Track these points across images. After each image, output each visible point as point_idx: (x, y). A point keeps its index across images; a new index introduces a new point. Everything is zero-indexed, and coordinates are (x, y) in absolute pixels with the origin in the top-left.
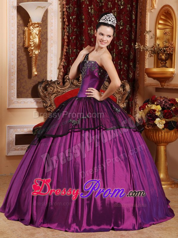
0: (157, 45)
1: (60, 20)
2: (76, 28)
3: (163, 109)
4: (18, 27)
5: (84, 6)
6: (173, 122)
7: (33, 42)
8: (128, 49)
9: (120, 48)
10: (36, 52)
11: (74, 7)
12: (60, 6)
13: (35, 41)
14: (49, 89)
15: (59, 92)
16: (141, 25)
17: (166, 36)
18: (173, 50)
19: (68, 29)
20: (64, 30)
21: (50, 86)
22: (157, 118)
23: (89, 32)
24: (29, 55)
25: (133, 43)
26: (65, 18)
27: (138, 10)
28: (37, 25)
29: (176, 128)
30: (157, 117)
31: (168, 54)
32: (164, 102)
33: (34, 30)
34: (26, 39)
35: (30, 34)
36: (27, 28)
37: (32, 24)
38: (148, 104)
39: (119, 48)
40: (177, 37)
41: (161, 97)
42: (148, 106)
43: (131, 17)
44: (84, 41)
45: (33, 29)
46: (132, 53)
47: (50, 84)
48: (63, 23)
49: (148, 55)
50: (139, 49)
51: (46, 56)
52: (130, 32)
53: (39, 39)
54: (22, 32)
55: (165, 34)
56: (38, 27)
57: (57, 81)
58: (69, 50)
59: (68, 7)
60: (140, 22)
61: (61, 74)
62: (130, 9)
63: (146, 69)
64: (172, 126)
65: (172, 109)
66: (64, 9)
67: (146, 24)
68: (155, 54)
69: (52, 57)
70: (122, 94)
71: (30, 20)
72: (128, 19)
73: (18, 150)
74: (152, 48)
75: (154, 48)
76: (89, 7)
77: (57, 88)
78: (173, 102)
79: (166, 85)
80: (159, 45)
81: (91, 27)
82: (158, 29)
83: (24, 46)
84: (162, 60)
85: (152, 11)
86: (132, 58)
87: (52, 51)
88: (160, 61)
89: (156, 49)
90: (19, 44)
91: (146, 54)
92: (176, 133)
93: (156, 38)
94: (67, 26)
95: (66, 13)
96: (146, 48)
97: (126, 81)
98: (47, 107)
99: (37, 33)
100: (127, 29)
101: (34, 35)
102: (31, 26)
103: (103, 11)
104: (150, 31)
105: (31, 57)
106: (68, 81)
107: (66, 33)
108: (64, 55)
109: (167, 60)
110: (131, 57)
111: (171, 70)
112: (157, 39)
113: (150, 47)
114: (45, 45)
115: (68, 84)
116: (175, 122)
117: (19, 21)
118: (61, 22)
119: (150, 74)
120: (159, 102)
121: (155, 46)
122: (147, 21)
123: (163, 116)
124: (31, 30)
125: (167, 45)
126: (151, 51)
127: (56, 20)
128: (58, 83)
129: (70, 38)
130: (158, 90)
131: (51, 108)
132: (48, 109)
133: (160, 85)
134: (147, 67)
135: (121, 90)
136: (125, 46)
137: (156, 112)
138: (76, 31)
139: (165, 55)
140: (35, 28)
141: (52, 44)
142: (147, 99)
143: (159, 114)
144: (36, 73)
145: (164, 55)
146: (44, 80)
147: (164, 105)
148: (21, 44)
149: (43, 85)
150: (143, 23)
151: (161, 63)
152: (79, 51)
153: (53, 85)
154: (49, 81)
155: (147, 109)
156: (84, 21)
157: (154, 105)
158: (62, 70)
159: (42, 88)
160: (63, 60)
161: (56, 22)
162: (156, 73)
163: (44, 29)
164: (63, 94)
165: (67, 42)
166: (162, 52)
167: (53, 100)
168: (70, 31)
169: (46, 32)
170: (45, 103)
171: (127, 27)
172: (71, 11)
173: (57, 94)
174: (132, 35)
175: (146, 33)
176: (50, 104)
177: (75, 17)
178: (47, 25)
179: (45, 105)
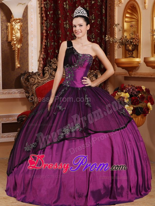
0: (125, 37)
1: (39, 15)
2: (53, 22)
3: (131, 96)
4: (2, 22)
5: (60, 2)
6: (140, 108)
7: (15, 36)
8: (99, 41)
10: (18, 46)
11: (51, 3)
12: (38, 2)
13: (17, 36)
14: (30, 80)
15: (40, 83)
16: (110, 18)
17: (132, 28)
18: (138, 41)
19: (46, 23)
20: (43, 24)
21: (31, 77)
23: (65, 26)
24: (12, 49)
25: (103, 35)
26: (43, 14)
27: (107, 4)
28: (19, 21)
29: (143, 114)
31: (135, 45)
32: (131, 89)
33: (16, 26)
34: (9, 34)
35: (12, 29)
36: (10, 24)
37: (14, 20)
38: (118, 92)
40: (141, 29)
41: (129, 85)
42: (118, 94)
44: (61, 35)
45: (15, 24)
46: (103, 44)
47: (31, 76)
48: (42, 18)
49: (117, 47)
50: (109, 41)
51: (27, 49)
52: (101, 25)
53: (21, 33)
54: (5, 27)
55: (131, 26)
56: (19, 22)
57: (37, 72)
58: (48, 43)
59: (45, 3)
60: (110, 16)
61: (41, 66)
62: (100, 3)
63: (116, 59)
64: (139, 112)
65: (139, 96)
66: (42, 5)
67: (115, 18)
68: (123, 45)
69: (33, 51)
71: (12, 16)
72: (99, 13)
73: (5, 137)
74: (121, 39)
75: (122, 39)
76: (64, 3)
77: (38, 79)
78: (140, 90)
79: (133, 74)
80: (126, 37)
81: (66, 21)
82: (125, 22)
83: (7, 40)
84: (129, 51)
85: (120, 5)
87: (33, 44)
88: (128, 52)
89: (123, 40)
90: (3, 38)
91: (115, 46)
92: (142, 118)
93: (124, 31)
94: (45, 21)
95: (44, 9)
96: (115, 40)
97: (98, 71)
98: (29, 97)
99: (19, 28)
100: (98, 23)
101: (16, 30)
102: (13, 21)
103: (77, 6)
104: (118, 24)
105: (14, 51)
106: (47, 72)
107: (44, 28)
108: (43, 48)
109: (134, 51)
111: (137, 60)
112: (125, 31)
113: (119, 39)
114: (26, 39)
115: (47, 76)
116: (141, 108)
117: (2, 17)
118: (40, 17)
119: (119, 64)
120: (127, 89)
121: (123, 38)
122: (115, 15)
123: (131, 103)
124: (13, 25)
125: (133, 36)
126: (120, 42)
127: (36, 15)
128: (39, 74)
129: (49, 32)
130: (126, 78)
133: (128, 74)
134: (116, 58)
135: (94, 79)
136: (97, 38)
137: (125, 99)
138: (53, 26)
139: (132, 46)
140: (17, 24)
141: (32, 38)
142: (117, 87)
143: (128, 101)
144: (19, 66)
145: (131, 46)
146: (26, 72)
147: (132, 92)
148: (5, 39)
149: (25, 77)
150: (112, 17)
151: (128, 54)
152: (56, 44)
153: (34, 76)
154: (31, 73)
155: (117, 96)
156: (60, 16)
157: (123, 93)
158: (42, 62)
159: (24, 79)
160: (42, 53)
161: (36, 18)
162: (124, 63)
163: (25, 24)
164: (43, 84)
165: (45, 36)
166: (129, 43)
167: (34, 91)
168: (48, 25)
169: (26, 27)
170: (27, 93)
171: (98, 21)
172: (48, 7)
173: (38, 84)
174: (103, 28)
175: (115, 26)
176: (32, 94)
177: (52, 12)
178: (28, 20)
179: (28, 95)
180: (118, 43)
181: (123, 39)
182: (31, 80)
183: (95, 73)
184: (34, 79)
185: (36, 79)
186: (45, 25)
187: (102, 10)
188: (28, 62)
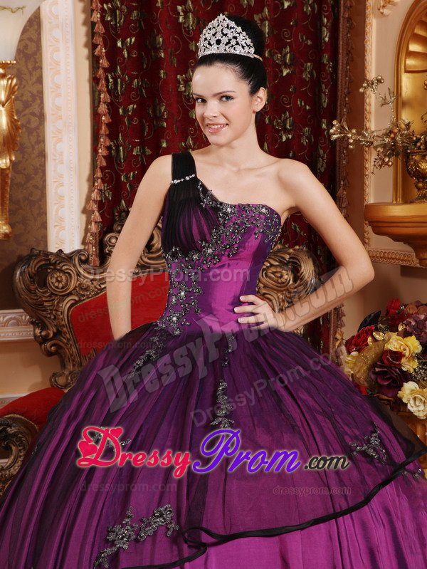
0: (403, 126)
1: (86, 52)
2: (137, 77)
8: (310, 140)
9: (284, 139)
11: (131, 9)
14: (52, 280)
15: (87, 289)
16: (351, 60)
19: (111, 80)
20: (98, 84)
21: (55, 269)
22: (407, 381)
23: (181, 88)
25: (324, 121)
26: (97, 45)
27: (339, 11)
28: (1, 70)
30: (407, 377)
38: (376, 330)
39: (281, 137)
42: (374, 339)
43: (317, 37)
44: (166, 120)
46: (321, 152)
47: (55, 264)
48: (94, 61)
49: (372, 162)
50: (344, 140)
51: (41, 171)
52: (316, 83)
53: (10, 115)
56: (3, 76)
57: (78, 252)
58: (118, 151)
59: (108, 7)
60: (349, 53)
61: (94, 228)
62: (313, 8)
63: (368, 206)
66: (94, 14)
67: (367, 58)
68: (397, 155)
69: (61, 176)
70: (290, 293)
72: (309, 42)
74: (387, 135)
75: (392, 136)
76: (179, 8)
77: (79, 274)
80: (408, 125)
81: (186, 72)
82: (407, 72)
84: (420, 176)
85: (386, 11)
86: (323, 170)
87: (61, 154)
88: (414, 180)
89: (399, 138)
91: (367, 157)
93: (400, 103)
95: (100, 28)
96: (366, 137)
97: (302, 250)
98: (45, 339)
99: (2, 98)
100: (306, 76)
104: (379, 81)
107: (102, 96)
108: (101, 168)
110: (319, 166)
112: (404, 104)
113: (380, 134)
114: (38, 136)
118: (88, 58)
119: (380, 224)
120: (413, 323)
121: (396, 131)
122: (368, 48)
126: (384, 146)
127: (71, 52)
128: (83, 258)
129: (121, 111)
131: (61, 344)
132: (48, 345)
133: (415, 259)
134: (371, 199)
135: (286, 277)
136: (301, 130)
137: (403, 360)
138: (139, 88)
141: (60, 132)
143: (415, 367)
145: (426, 158)
146: (36, 252)
149: (33, 267)
150: (357, 55)
151: (416, 186)
153: (65, 267)
154: (52, 254)
155: (371, 349)
156: (163, 55)
157: (394, 337)
158: (97, 216)
159: (27, 277)
160: (96, 184)
162: (401, 220)
163: (30, 82)
164: (98, 294)
165: (108, 125)
166: (419, 148)
167: (66, 318)
168: (119, 88)
169: (38, 92)
170: (38, 327)
171: (306, 69)
172: (120, 21)
173: (78, 295)
174: (323, 95)
175: (365, 88)
176: (58, 330)
177: (133, 40)
178: (41, 68)
179: (40, 333)
180: (379, 149)
181: (395, 134)
182: (54, 280)
183: (289, 254)
184: (64, 277)
185: (71, 277)
186: (107, 86)
187: (321, 32)
188: (46, 214)
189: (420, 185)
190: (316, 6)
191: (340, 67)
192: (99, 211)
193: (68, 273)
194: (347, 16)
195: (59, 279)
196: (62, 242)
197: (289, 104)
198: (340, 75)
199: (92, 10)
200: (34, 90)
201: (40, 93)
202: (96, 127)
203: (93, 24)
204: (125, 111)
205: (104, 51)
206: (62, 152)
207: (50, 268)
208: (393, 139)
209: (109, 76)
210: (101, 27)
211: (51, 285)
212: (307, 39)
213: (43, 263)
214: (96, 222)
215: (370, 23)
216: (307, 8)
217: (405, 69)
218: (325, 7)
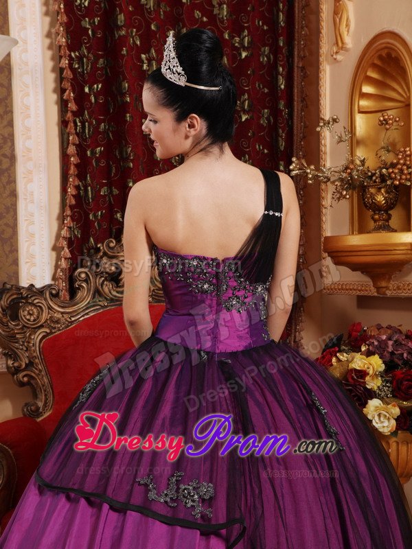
0: (358, 162)
1: (54, 97)
2: (103, 121)
3: (390, 366)
5: (127, 51)
11: (97, 57)
12: (49, 53)
14: (23, 314)
15: (58, 322)
16: (305, 107)
17: (387, 129)
18: (410, 174)
19: (79, 124)
20: (66, 126)
21: (27, 302)
22: (371, 398)
25: (282, 163)
26: (66, 90)
27: (293, 61)
30: (371, 394)
31: (396, 188)
32: (390, 343)
38: (340, 351)
41: (379, 327)
42: (339, 360)
43: (273, 85)
44: (132, 161)
48: (63, 105)
49: (330, 196)
51: (13, 209)
52: (273, 129)
55: (382, 124)
57: (49, 286)
58: (86, 191)
59: (75, 55)
60: (303, 100)
61: (63, 264)
62: (269, 58)
63: (326, 238)
66: (63, 61)
67: (322, 102)
68: (354, 188)
69: (32, 215)
72: (266, 90)
74: (343, 171)
75: (349, 171)
76: (143, 56)
77: (50, 308)
79: (393, 288)
80: (363, 162)
82: (360, 112)
84: (376, 208)
85: (339, 57)
87: (32, 193)
88: (371, 212)
89: (355, 173)
91: (323, 195)
93: (354, 141)
94: (75, 114)
95: (68, 74)
96: (324, 172)
98: (17, 370)
100: (263, 122)
104: (335, 121)
106: (84, 285)
107: (71, 138)
108: (70, 206)
109: (392, 209)
111: (407, 238)
112: (358, 143)
113: (337, 170)
114: (9, 176)
115: (84, 297)
118: (57, 103)
119: (339, 254)
120: (376, 343)
121: (352, 167)
123: (392, 393)
125: (389, 158)
126: (342, 180)
127: (41, 97)
128: (54, 292)
129: (89, 153)
131: (33, 374)
132: (21, 375)
133: (372, 288)
134: (328, 232)
137: (367, 378)
138: (105, 132)
139: (387, 192)
141: (30, 172)
142: (335, 334)
143: (379, 384)
145: (383, 191)
146: (8, 286)
147: (392, 353)
149: (3, 302)
151: (373, 218)
152: (116, 192)
153: (37, 301)
154: (23, 288)
155: (336, 368)
156: (128, 99)
157: (358, 356)
158: (66, 252)
160: (66, 222)
161: (41, 104)
162: (359, 249)
164: (68, 326)
165: (77, 166)
166: (375, 182)
167: (38, 349)
168: (87, 131)
169: (9, 135)
170: (11, 358)
171: (263, 116)
172: (87, 68)
173: (49, 327)
174: (280, 139)
175: (321, 127)
176: (30, 361)
177: (100, 86)
178: (12, 113)
179: (13, 364)
180: (336, 183)
181: (352, 169)
182: (26, 313)
185: (42, 311)
186: (76, 129)
187: (277, 80)
188: (17, 251)
189: (377, 217)
190: (272, 56)
191: (296, 113)
192: (68, 248)
193: (40, 306)
194: (301, 65)
195: (31, 312)
196: (33, 278)
197: (248, 147)
198: (295, 121)
199: (61, 57)
200: (6, 132)
201: (11, 137)
202: (65, 168)
203: (62, 70)
204: (93, 153)
205: (72, 95)
206: (32, 192)
207: (22, 302)
208: (350, 174)
209: (78, 121)
210: (69, 72)
211: (23, 318)
212: (263, 88)
213: (15, 296)
214: (65, 259)
215: (323, 70)
216: (263, 59)
217: (359, 110)
218: (281, 57)
